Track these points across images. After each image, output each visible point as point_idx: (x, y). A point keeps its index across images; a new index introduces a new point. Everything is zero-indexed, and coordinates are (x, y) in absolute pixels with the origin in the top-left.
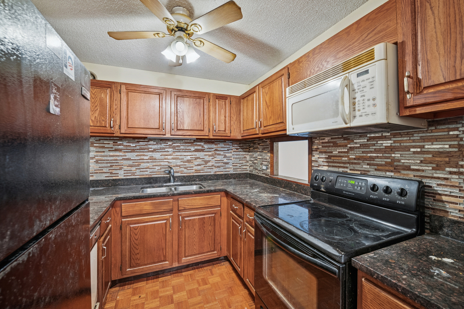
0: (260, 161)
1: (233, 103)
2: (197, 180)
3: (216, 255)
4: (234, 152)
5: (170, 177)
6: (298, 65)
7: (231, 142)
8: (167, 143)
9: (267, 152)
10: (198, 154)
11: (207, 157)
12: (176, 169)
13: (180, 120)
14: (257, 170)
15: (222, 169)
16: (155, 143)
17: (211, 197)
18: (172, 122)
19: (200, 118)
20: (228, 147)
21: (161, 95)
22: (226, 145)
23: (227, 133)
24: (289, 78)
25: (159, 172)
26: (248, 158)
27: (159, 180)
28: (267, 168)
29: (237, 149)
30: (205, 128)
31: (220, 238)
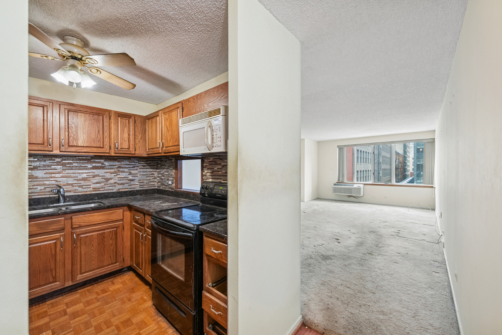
0: (166, 177)
1: (138, 122)
2: (96, 198)
3: (118, 266)
4: (140, 169)
5: (59, 197)
6: (188, 103)
7: (137, 159)
8: (55, 160)
9: (172, 168)
10: (96, 172)
11: (109, 174)
12: (66, 188)
13: (72, 136)
14: (164, 185)
15: (126, 186)
16: (37, 160)
17: (113, 213)
18: (62, 137)
19: (99, 135)
20: (134, 164)
21: (45, 108)
22: (132, 162)
23: (131, 151)
24: (183, 111)
25: (42, 192)
26: (156, 174)
27: (43, 201)
28: (173, 183)
29: (144, 166)
30: (105, 145)
31: (123, 250)
